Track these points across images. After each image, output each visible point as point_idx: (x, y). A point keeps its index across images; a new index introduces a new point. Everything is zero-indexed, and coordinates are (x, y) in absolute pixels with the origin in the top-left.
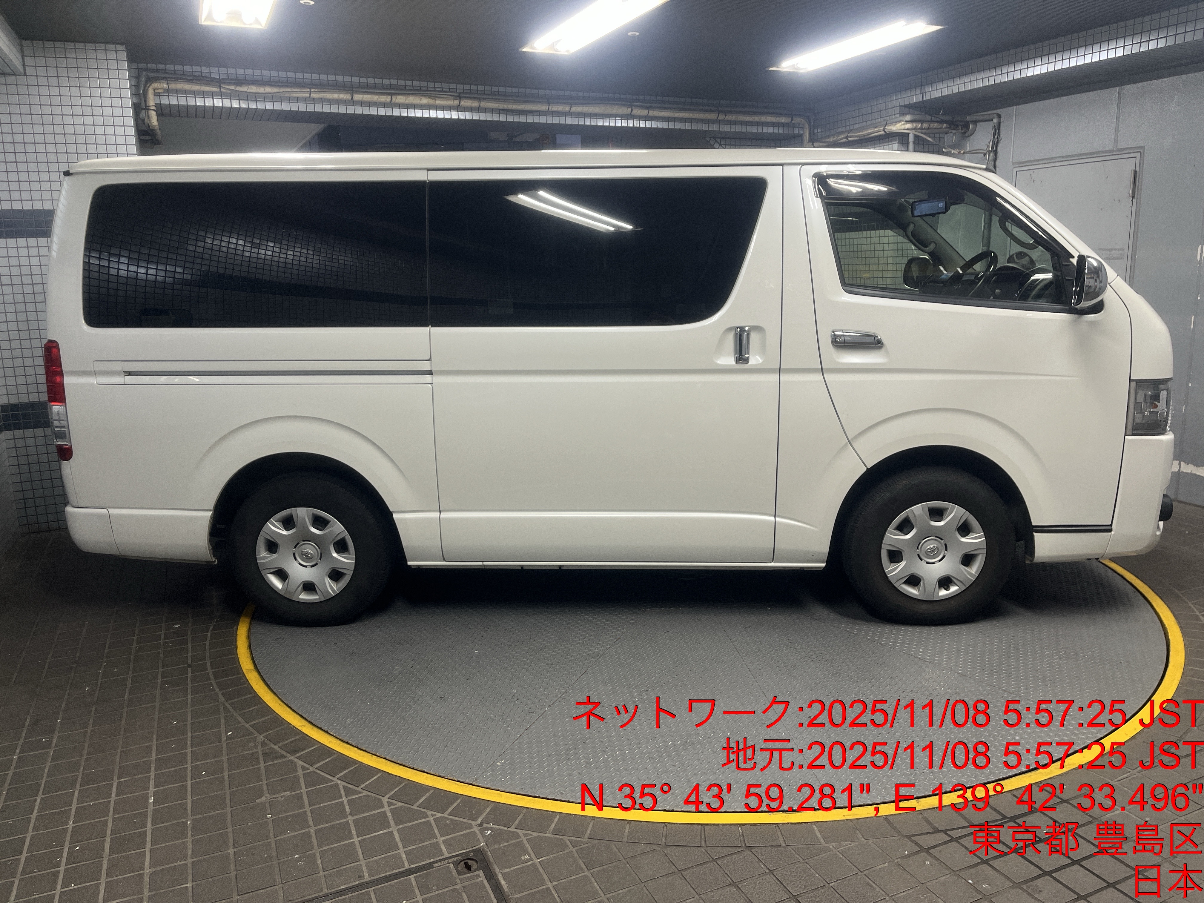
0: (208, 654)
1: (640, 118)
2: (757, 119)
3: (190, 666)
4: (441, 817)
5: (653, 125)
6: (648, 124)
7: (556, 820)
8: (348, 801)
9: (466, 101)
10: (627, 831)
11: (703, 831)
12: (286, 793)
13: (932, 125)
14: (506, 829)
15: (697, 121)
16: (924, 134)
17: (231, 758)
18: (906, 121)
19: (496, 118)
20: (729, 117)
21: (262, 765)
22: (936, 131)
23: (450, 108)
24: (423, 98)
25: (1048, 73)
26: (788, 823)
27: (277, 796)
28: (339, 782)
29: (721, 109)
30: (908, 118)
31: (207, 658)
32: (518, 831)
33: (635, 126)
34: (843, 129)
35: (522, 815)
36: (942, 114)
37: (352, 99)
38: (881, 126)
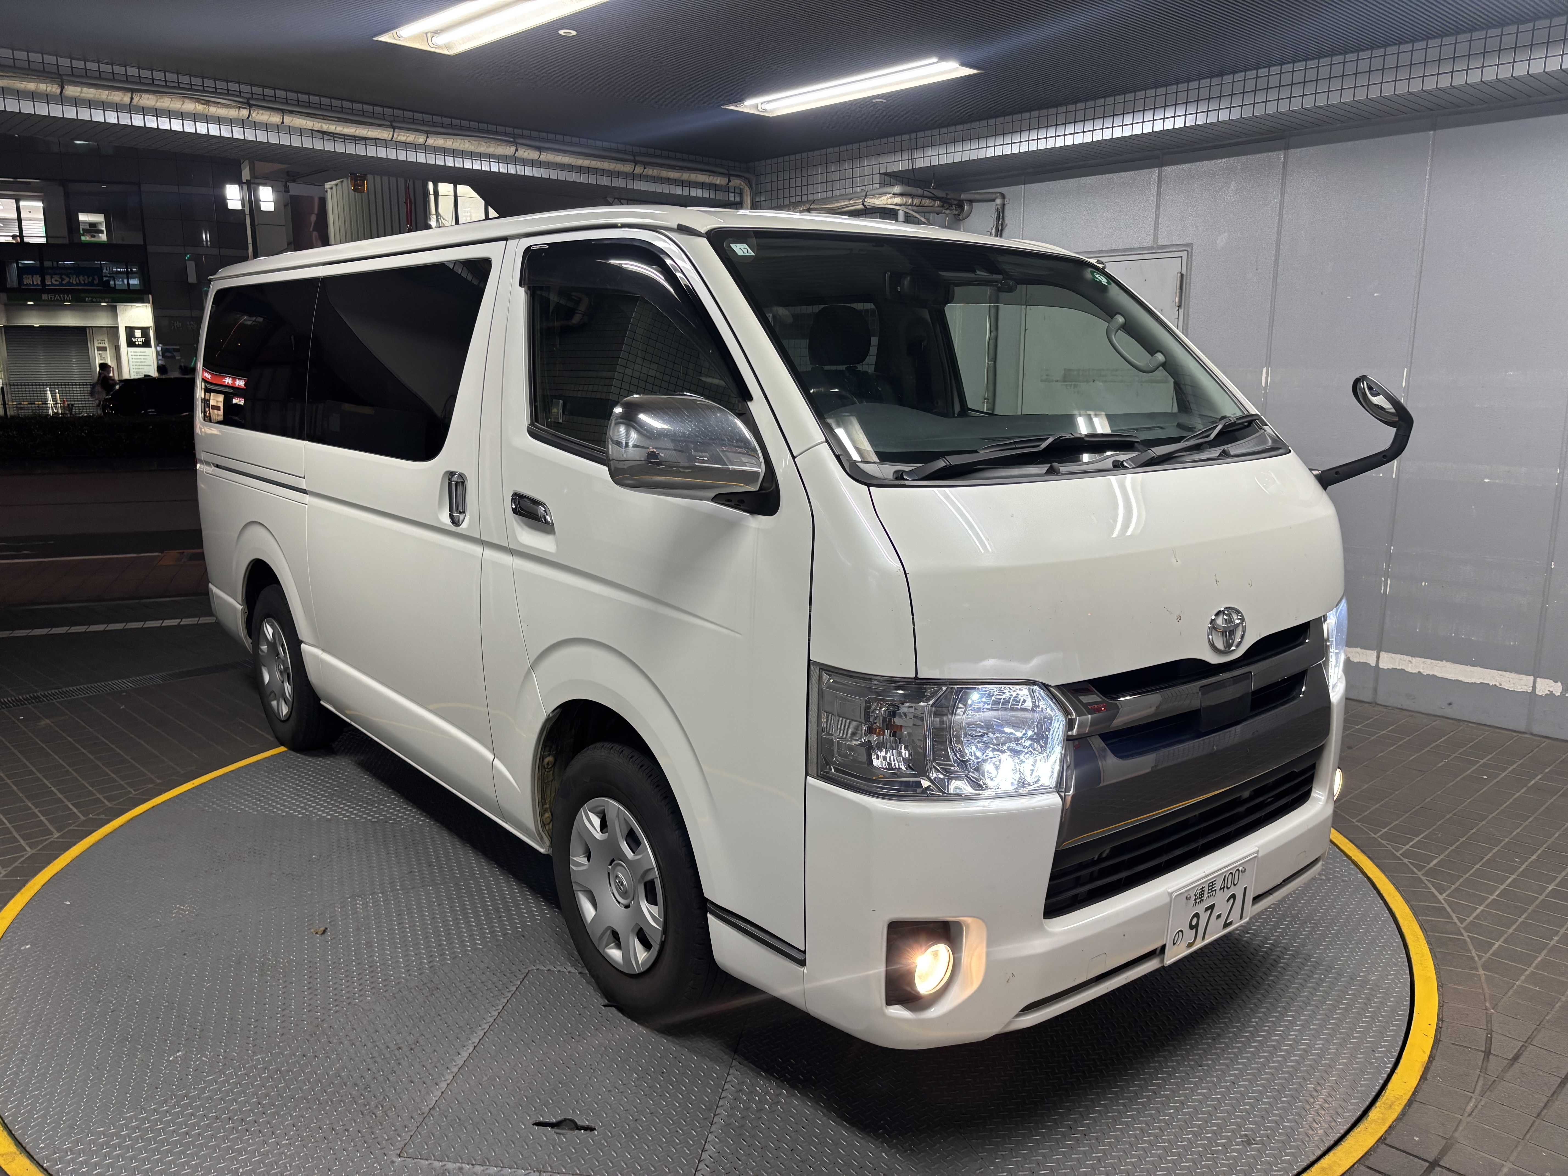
2: (685, 176)
5: (544, 173)
6: (537, 173)
9: (261, 112)
13: (923, 201)
15: (605, 173)
18: (894, 194)
19: (308, 144)
20: (649, 171)
22: (928, 209)
29: (637, 158)
30: (897, 189)
33: (519, 173)
36: (934, 188)
38: (859, 198)
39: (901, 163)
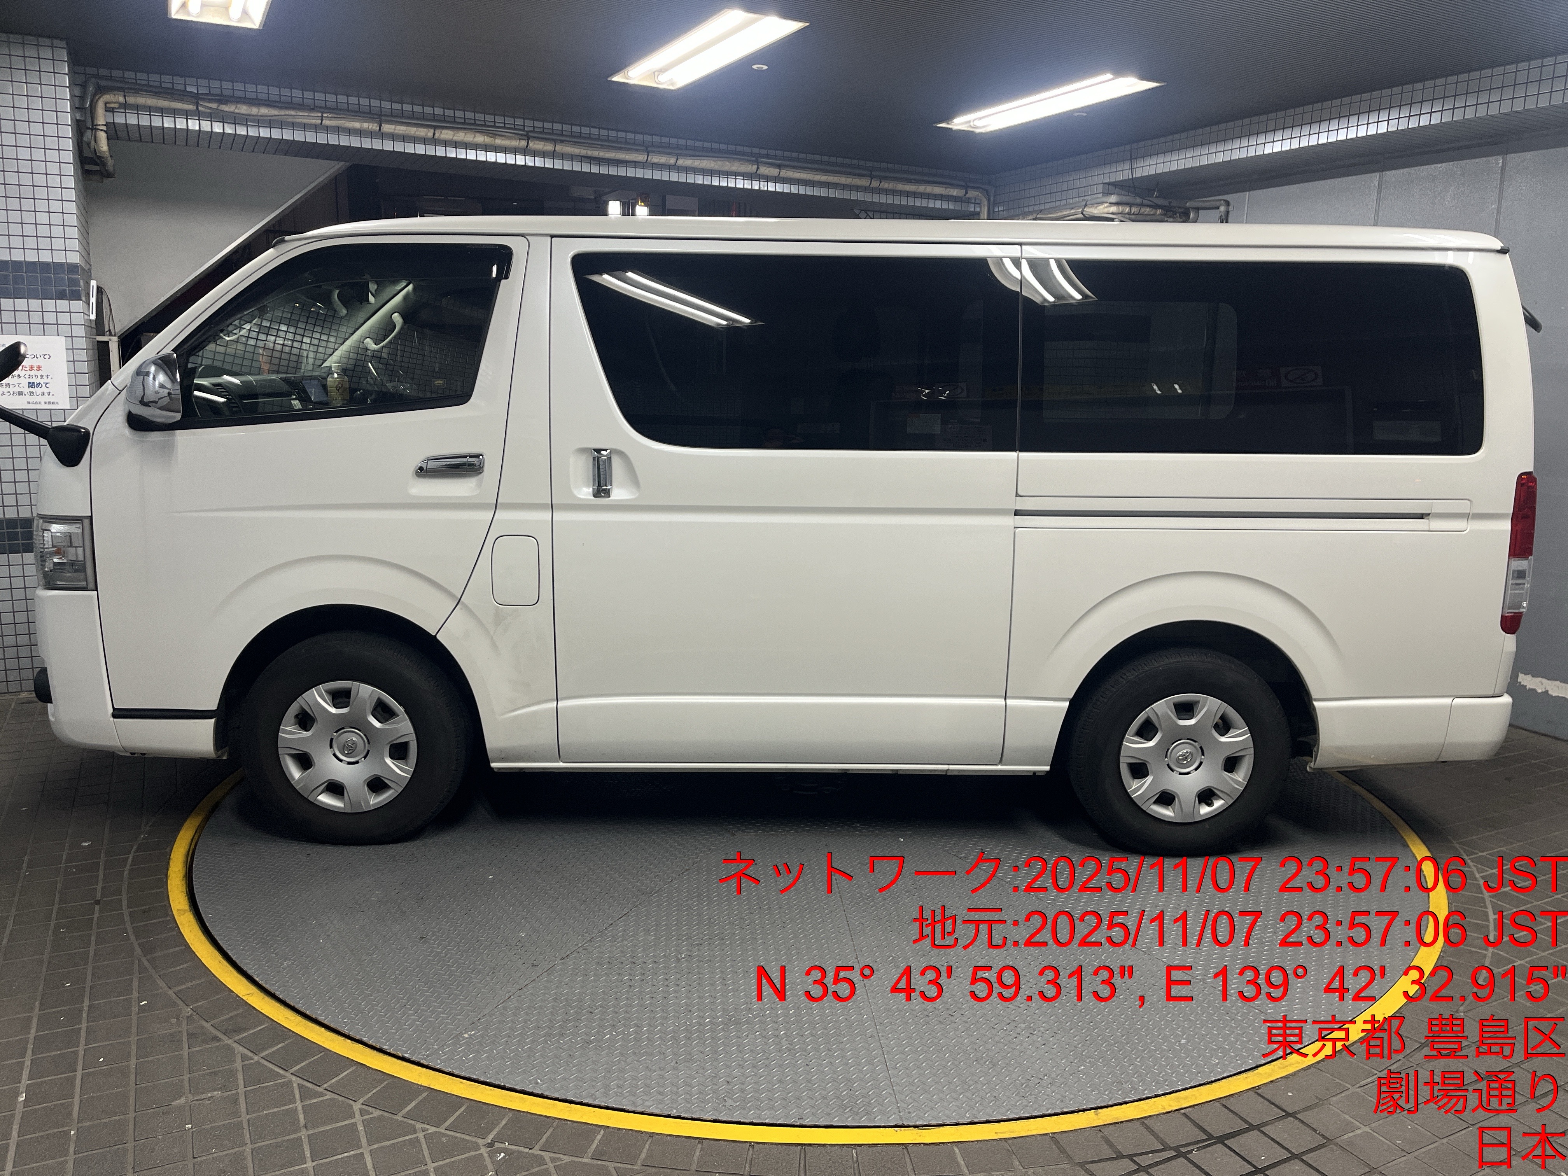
0: (125, 887)
1: (768, 179)
2: (921, 188)
3: (98, 902)
4: (436, 1132)
5: (786, 188)
6: (779, 188)
7: (599, 1137)
8: (303, 1107)
9: (537, 142)
10: (697, 1154)
11: (803, 1155)
12: (215, 1093)
13: (1143, 210)
14: (527, 1150)
15: (843, 187)
17: (140, 1039)
18: (1112, 204)
19: (577, 167)
20: (885, 185)
21: (185, 1052)
22: (1149, 218)
23: (515, 151)
24: (477, 135)
25: (1291, 151)
26: (920, 1144)
27: (203, 1096)
28: (294, 1078)
29: (874, 173)
30: (1113, 199)
31: (124, 892)
32: (544, 1153)
33: (762, 189)
34: (1031, 209)
35: (551, 1130)
36: (1156, 197)
37: (380, 130)
38: (1079, 207)
39: (1122, 173)
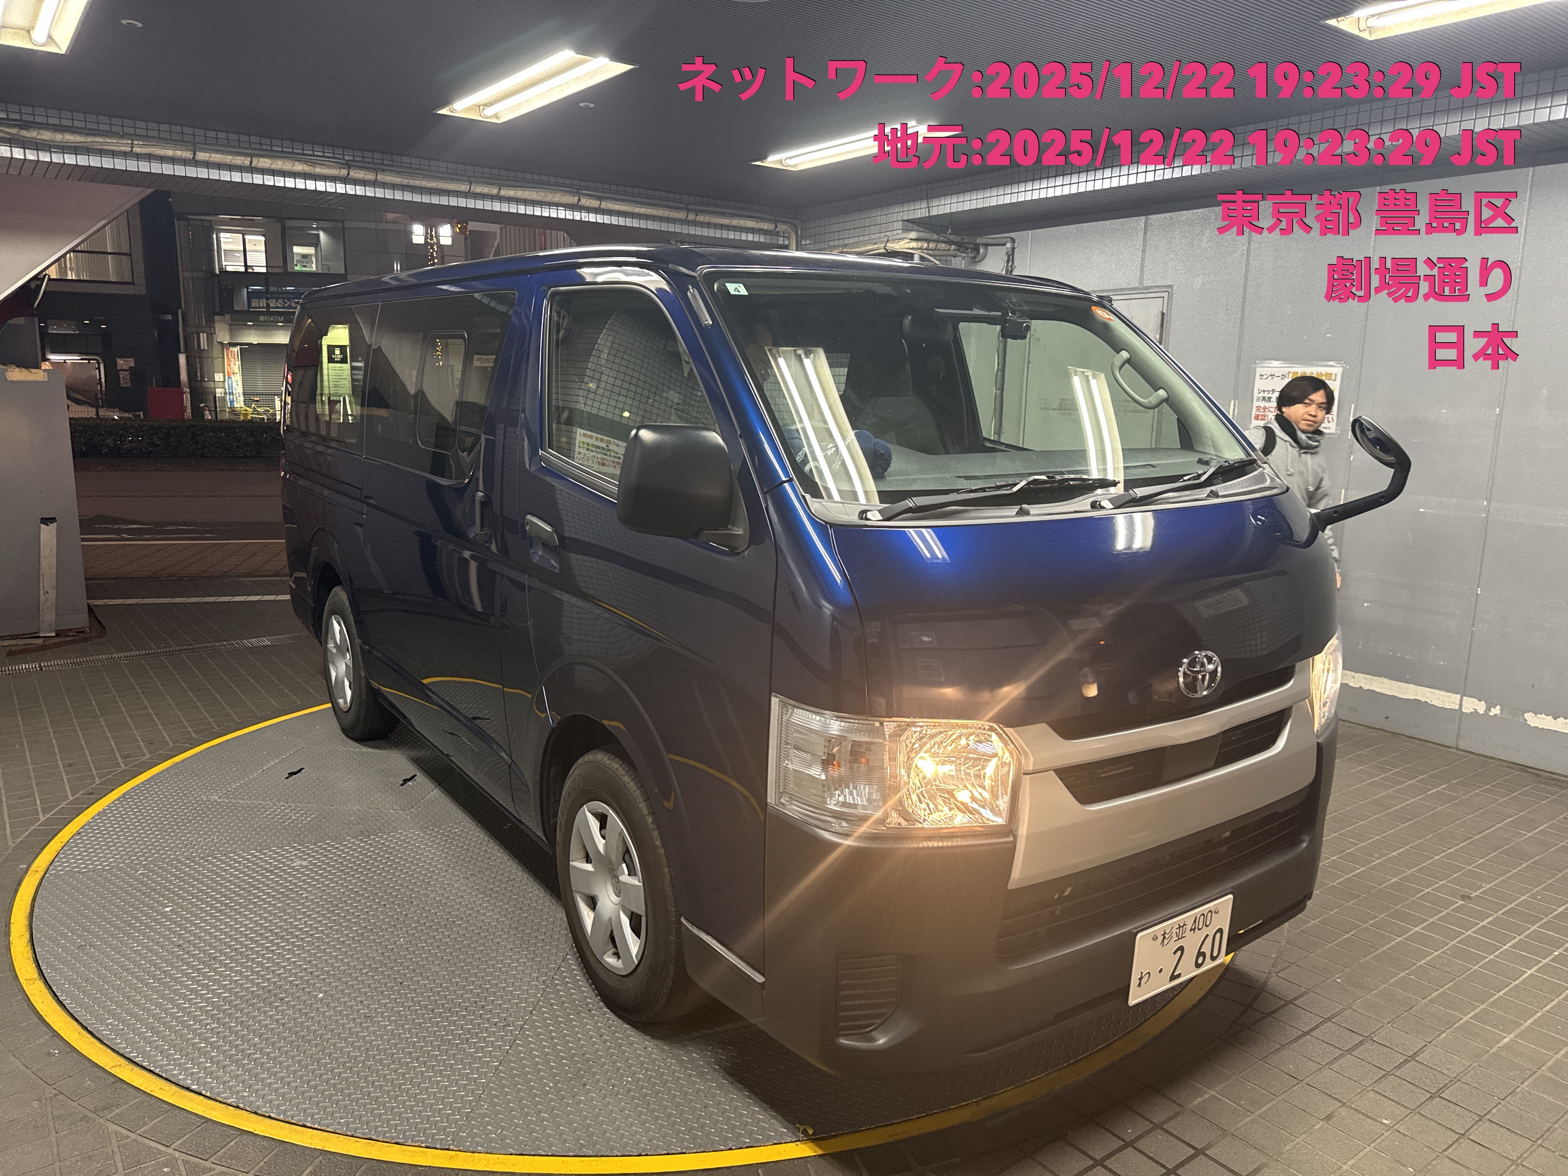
1: (589, 210)
5: (606, 219)
6: (600, 219)
9: (358, 171)
13: (939, 245)
15: (661, 219)
16: (931, 255)
18: (909, 239)
19: (398, 196)
20: (701, 218)
22: (944, 253)
23: (335, 179)
24: (297, 164)
29: (690, 207)
30: (913, 235)
33: (584, 219)
36: (950, 233)
38: (882, 242)
39: (919, 211)
